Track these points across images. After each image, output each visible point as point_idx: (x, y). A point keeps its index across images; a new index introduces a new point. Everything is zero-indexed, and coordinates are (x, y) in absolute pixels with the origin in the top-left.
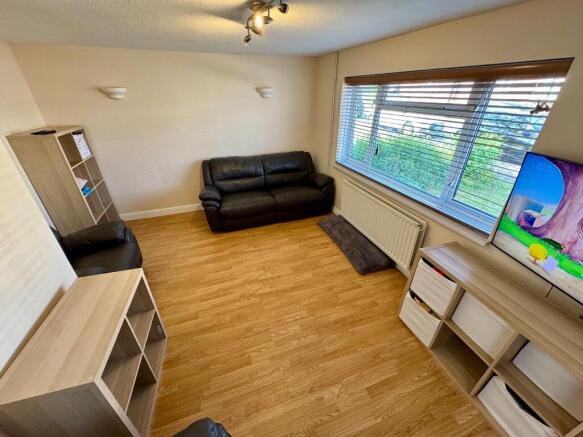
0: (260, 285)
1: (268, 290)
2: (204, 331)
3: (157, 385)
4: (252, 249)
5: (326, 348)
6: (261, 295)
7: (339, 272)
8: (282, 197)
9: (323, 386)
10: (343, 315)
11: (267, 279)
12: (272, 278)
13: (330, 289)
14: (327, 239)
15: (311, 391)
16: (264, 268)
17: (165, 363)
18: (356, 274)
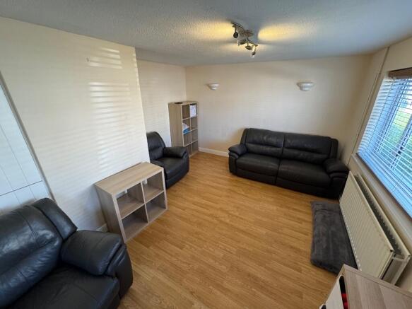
0: (226, 215)
1: (228, 221)
2: (180, 217)
3: (147, 225)
4: (243, 193)
5: (225, 282)
6: (221, 222)
7: (292, 247)
8: (286, 168)
9: (199, 298)
10: (259, 276)
11: (233, 216)
12: (237, 217)
13: (268, 251)
14: (309, 218)
15: (192, 293)
16: (238, 208)
17: (157, 219)
18: (307, 260)
